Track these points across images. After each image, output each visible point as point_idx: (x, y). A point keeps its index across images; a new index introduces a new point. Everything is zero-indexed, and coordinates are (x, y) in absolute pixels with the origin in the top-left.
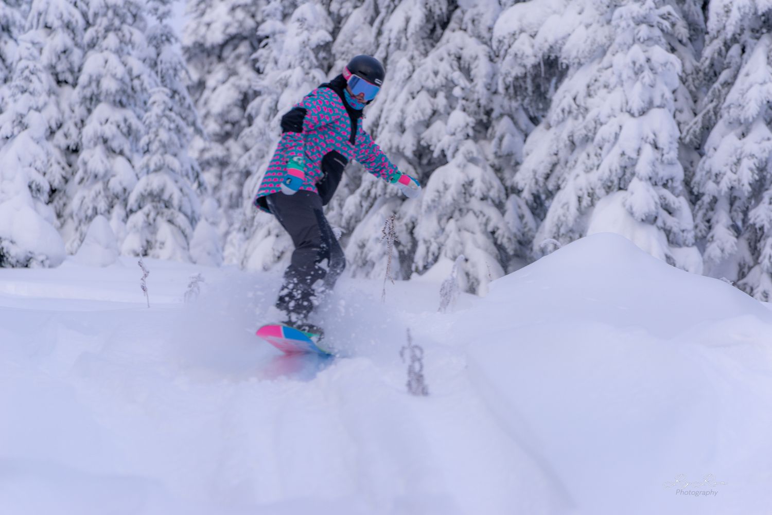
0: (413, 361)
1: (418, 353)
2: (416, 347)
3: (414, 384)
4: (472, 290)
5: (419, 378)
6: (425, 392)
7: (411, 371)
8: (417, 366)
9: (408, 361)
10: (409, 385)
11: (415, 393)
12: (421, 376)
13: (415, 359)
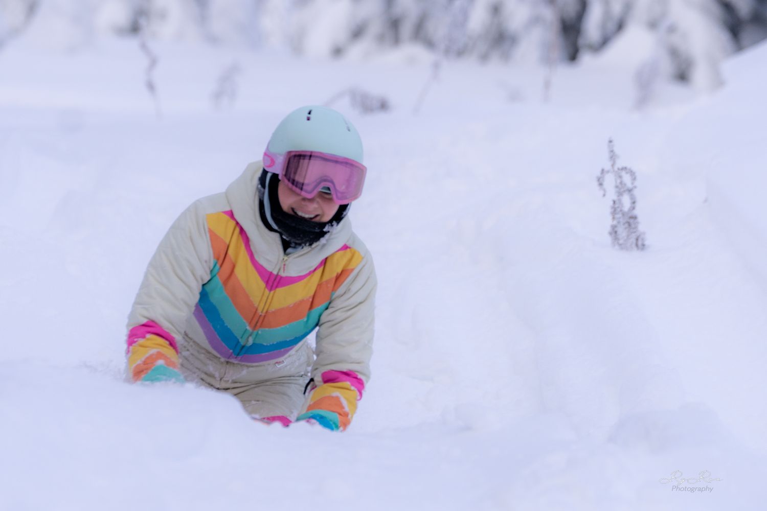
0: (620, 194)
1: (627, 179)
2: (624, 169)
3: (622, 232)
4: (682, 76)
5: (631, 220)
6: (640, 244)
7: (616, 209)
8: (626, 201)
9: (612, 195)
10: (614, 232)
11: (622, 247)
12: (634, 218)
13: (622, 189)
